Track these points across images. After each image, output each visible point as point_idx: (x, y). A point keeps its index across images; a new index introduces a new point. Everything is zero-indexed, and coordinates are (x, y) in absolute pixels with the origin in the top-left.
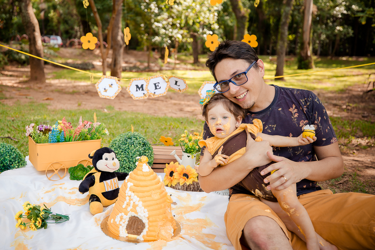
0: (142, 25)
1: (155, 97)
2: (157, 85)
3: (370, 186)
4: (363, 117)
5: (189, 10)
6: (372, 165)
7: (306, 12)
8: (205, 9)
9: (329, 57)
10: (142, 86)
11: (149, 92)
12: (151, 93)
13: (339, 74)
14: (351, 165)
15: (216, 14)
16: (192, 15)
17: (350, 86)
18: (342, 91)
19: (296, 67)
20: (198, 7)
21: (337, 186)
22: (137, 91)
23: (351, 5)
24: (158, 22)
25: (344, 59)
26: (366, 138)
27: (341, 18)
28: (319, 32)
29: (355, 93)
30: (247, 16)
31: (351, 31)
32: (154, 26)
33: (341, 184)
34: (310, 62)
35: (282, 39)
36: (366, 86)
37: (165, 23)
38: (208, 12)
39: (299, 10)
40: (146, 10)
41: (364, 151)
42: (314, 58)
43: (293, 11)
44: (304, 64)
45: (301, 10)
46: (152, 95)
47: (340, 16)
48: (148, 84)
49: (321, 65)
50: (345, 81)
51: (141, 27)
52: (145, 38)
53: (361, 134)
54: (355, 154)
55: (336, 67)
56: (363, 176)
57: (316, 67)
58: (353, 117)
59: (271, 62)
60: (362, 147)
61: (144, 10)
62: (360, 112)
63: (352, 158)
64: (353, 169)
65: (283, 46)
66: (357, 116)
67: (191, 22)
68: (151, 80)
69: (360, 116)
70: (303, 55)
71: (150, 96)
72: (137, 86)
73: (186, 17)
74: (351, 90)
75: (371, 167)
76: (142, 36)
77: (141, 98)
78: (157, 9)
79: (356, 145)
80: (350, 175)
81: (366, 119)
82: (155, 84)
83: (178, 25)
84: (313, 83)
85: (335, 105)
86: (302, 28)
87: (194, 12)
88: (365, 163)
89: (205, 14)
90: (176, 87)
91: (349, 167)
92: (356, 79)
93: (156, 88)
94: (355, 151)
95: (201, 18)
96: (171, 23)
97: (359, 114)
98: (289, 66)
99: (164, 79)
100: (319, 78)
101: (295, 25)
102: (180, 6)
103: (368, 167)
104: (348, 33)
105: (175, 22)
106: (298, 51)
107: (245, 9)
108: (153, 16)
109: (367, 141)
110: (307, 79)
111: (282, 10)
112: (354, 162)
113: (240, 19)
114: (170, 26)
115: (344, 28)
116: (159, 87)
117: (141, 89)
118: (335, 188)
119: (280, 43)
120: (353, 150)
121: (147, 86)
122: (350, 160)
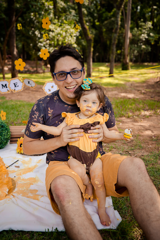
0: (31, 45)
1: (15, 92)
2: (16, 84)
3: (145, 143)
4: (151, 97)
5: (59, 36)
6: (149, 127)
7: (126, 37)
8: (68, 34)
9: (138, 63)
10: (6, 85)
11: (11, 89)
12: (12, 90)
13: (143, 73)
14: (138, 129)
15: (75, 38)
16: (61, 38)
17: (148, 79)
18: (144, 82)
19: (121, 69)
20: (64, 34)
21: (127, 144)
22: (3, 88)
23: (150, 33)
24: (41, 42)
25: (146, 64)
26: (149, 110)
27: (144, 41)
28: (133, 49)
29: (150, 83)
30: (93, 39)
31: (150, 49)
32: (38, 45)
33: (129, 142)
34: (128, 66)
35: (113, 53)
36: (156, 79)
37: (44, 43)
38: (70, 37)
39: (122, 36)
40: (33, 35)
41: (147, 119)
42: (130, 64)
43: (119, 36)
44: (125, 67)
45: (124, 36)
46: (13, 91)
47: (144, 40)
48: (10, 83)
49: (134, 68)
50: (146, 76)
51: (30, 46)
52: (33, 52)
53: (147, 108)
54: (142, 122)
55: (142, 69)
56: (143, 136)
57: (131, 69)
58: (146, 98)
59: (107, 66)
60: (146, 117)
61: (31, 35)
62: (150, 94)
63: (139, 124)
64: (138, 131)
65: (113, 57)
66: (148, 97)
67: (60, 43)
68: (12, 81)
69: (150, 97)
70: (125, 62)
71: (12, 91)
72: (3, 85)
73: (58, 40)
74: (149, 82)
75: (149, 129)
76: (32, 51)
77: (6, 93)
78: (40, 34)
79: (143, 115)
80: (135, 136)
81: (153, 99)
82: (14, 84)
83: (53, 45)
84: (129, 78)
85: (138, 91)
86: (124, 46)
87: (62, 36)
88: (146, 127)
89: (68, 38)
90: (29, 85)
91: (137, 130)
92: (151, 75)
93: (15, 87)
94: (142, 120)
95: (66, 41)
96: (48, 44)
97: (149, 95)
98: (117, 69)
99: (20, 80)
100: (132, 75)
101: (120, 45)
102: (53, 32)
103: (147, 130)
104: (148, 49)
105: (51, 43)
106: (122, 60)
107: (91, 35)
108: (37, 39)
109: (150, 112)
110: (126, 76)
111: (113, 36)
112: (139, 127)
113: (89, 41)
114: (48, 46)
115: (146, 46)
116: (17, 86)
117: (5, 87)
118: (125, 145)
119: (111, 55)
120: (141, 119)
121: (9, 85)
122: (138, 125)
